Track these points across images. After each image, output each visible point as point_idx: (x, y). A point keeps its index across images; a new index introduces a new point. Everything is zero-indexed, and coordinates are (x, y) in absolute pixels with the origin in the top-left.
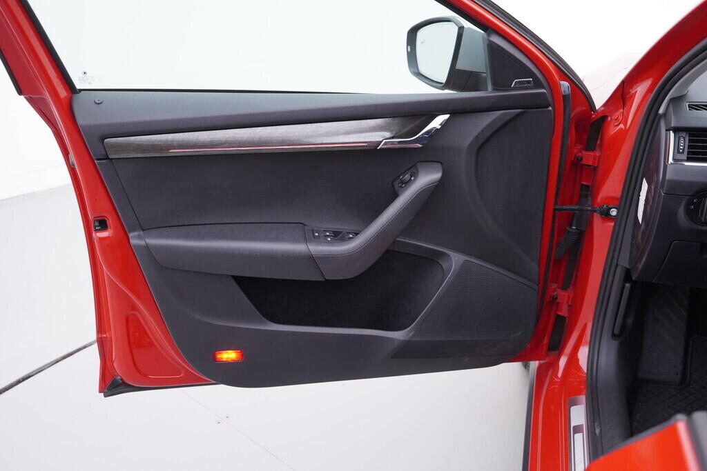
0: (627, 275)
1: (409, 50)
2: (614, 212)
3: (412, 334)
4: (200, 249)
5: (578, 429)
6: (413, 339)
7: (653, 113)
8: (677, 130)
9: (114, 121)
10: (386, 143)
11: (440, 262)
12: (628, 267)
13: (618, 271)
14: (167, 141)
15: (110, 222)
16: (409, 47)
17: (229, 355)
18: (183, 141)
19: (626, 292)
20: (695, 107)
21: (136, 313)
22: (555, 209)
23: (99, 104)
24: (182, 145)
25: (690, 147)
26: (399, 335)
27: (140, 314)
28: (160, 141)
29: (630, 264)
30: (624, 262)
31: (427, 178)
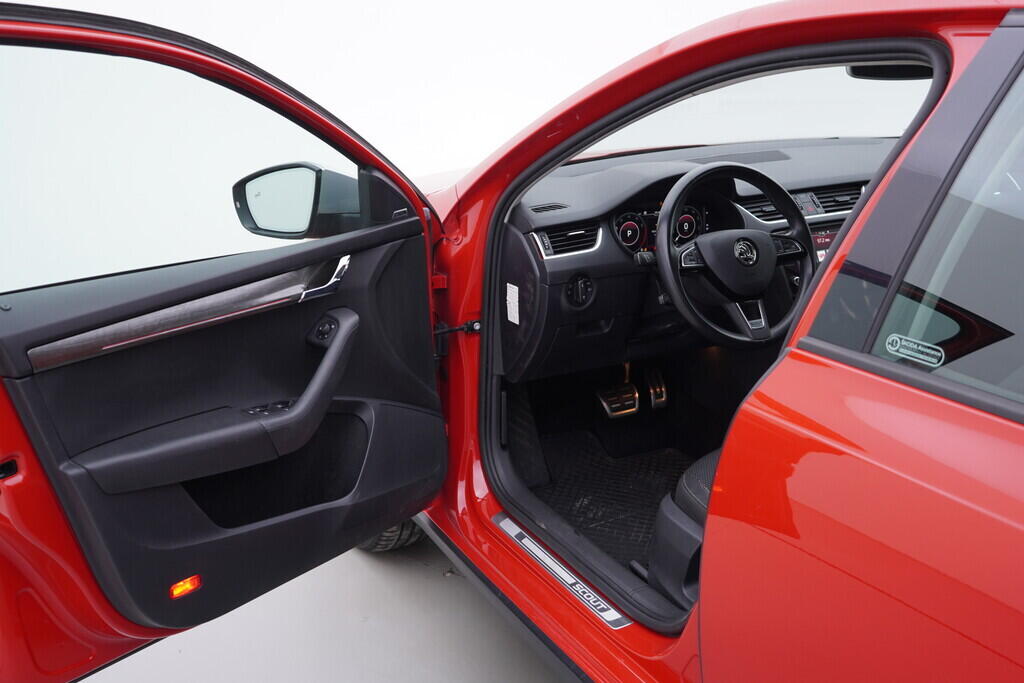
0: (504, 383)
1: (238, 206)
2: (477, 326)
3: (357, 497)
4: (154, 457)
5: (520, 537)
6: (361, 500)
7: (499, 223)
8: (537, 231)
9: (38, 325)
10: (307, 295)
11: (359, 414)
12: (503, 374)
13: (494, 381)
14: (97, 337)
15: (21, 462)
16: (238, 204)
17: (182, 588)
18: (115, 334)
19: (504, 400)
20: (537, 210)
21: (30, 590)
22: (435, 335)
23: (7, 310)
24: (116, 338)
25: (552, 243)
26: (345, 501)
27: (33, 587)
28: (91, 339)
29: (505, 371)
30: (498, 369)
31: (348, 322)
